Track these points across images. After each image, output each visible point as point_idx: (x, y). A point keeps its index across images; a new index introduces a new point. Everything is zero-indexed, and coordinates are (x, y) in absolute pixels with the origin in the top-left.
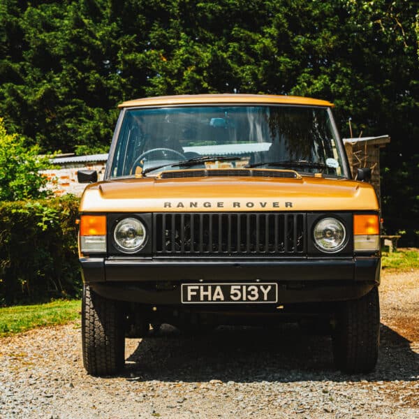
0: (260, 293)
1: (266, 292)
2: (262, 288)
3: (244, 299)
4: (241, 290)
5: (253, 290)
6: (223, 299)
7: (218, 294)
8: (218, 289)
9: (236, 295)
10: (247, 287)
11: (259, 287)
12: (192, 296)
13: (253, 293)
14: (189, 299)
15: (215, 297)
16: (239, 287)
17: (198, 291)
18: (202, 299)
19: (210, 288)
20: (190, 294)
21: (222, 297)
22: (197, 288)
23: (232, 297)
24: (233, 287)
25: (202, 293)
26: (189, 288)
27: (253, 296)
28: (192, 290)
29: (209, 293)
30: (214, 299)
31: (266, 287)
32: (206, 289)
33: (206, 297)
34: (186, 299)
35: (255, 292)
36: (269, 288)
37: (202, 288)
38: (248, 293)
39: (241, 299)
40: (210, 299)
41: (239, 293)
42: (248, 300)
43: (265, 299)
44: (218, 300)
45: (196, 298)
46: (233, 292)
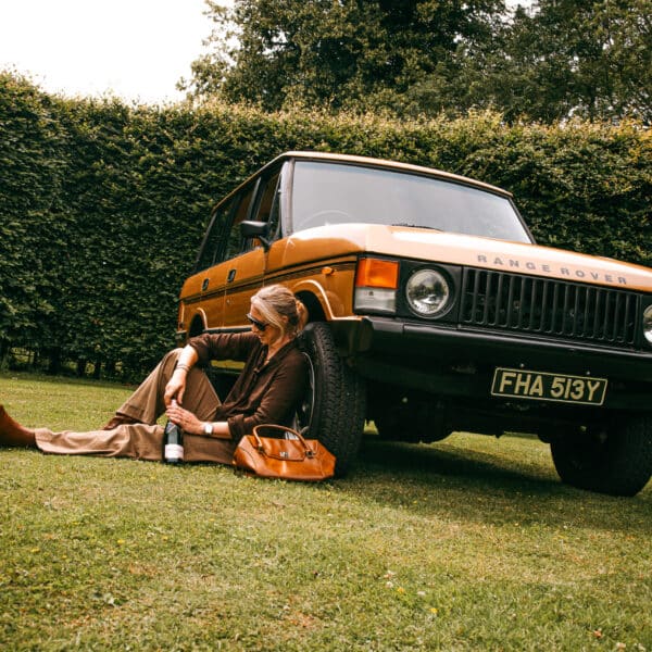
0: (586, 390)
1: (592, 389)
2: (589, 383)
3: (566, 396)
4: (565, 384)
5: (579, 385)
6: (541, 394)
7: (537, 387)
8: (539, 380)
9: (557, 390)
10: (573, 380)
11: (586, 381)
12: (506, 386)
13: (577, 389)
14: (502, 390)
15: (533, 390)
16: (563, 380)
17: (514, 380)
18: (517, 391)
19: (529, 377)
20: (504, 382)
21: (540, 391)
22: (514, 375)
23: (552, 392)
24: (556, 380)
25: (519, 383)
26: (505, 375)
27: (577, 393)
28: (508, 378)
29: (527, 384)
30: (531, 393)
31: (593, 383)
32: (524, 379)
33: (522, 388)
34: (497, 390)
35: (580, 389)
36: (598, 384)
37: (520, 376)
38: (573, 389)
39: (562, 397)
40: (526, 392)
41: (561, 387)
42: (570, 398)
43: (590, 399)
44: (536, 395)
45: (509, 389)
46: (554, 385)
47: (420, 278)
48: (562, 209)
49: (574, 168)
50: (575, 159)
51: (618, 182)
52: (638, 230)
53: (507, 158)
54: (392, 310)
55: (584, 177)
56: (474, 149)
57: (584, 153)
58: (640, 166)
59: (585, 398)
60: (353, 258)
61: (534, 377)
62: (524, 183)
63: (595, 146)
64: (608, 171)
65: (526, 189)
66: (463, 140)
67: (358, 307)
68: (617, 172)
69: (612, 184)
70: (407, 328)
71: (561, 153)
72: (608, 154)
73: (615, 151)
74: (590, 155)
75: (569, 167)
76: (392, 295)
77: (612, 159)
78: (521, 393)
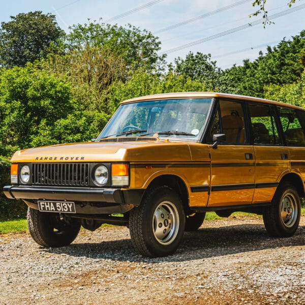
0: (68, 207)
1: (70, 207)
4: (60, 205)
5: (65, 205)
7: (52, 207)
8: (52, 204)
10: (63, 203)
11: (67, 203)
14: (42, 209)
15: (52, 209)
18: (47, 209)
19: (48, 203)
20: (42, 206)
21: (54, 209)
22: (43, 203)
23: (58, 209)
24: (57, 204)
25: (46, 206)
26: (41, 203)
27: (66, 209)
28: (43, 205)
29: (49, 206)
31: (70, 204)
32: (47, 205)
33: (48, 208)
35: (66, 207)
36: (71, 205)
37: (46, 203)
38: (64, 207)
39: (61, 210)
41: (60, 207)
42: (64, 211)
43: (71, 210)
44: (53, 210)
45: (44, 208)
46: (57, 206)
54: (17, 182)
59: (69, 210)
78: (48, 210)
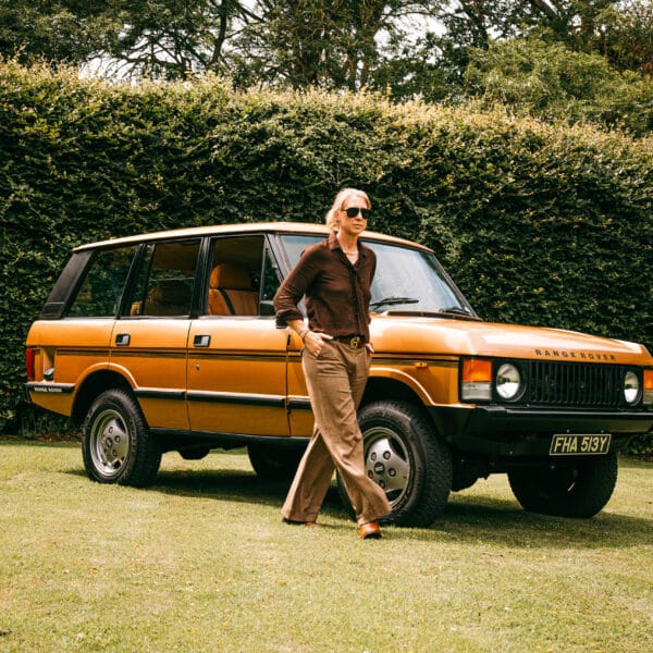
0: (600, 444)
1: (603, 443)
2: (601, 439)
3: (589, 450)
4: (588, 441)
5: (596, 441)
7: (574, 446)
8: (575, 440)
9: (584, 446)
10: (593, 438)
11: (600, 437)
12: (558, 447)
13: (595, 444)
14: (555, 450)
15: (572, 448)
16: (588, 438)
18: (563, 450)
19: (571, 439)
20: (558, 444)
21: (575, 449)
22: (563, 439)
23: (582, 448)
24: (584, 439)
25: (565, 444)
26: (558, 439)
27: (595, 447)
28: (560, 442)
29: (569, 444)
30: (571, 451)
31: (604, 438)
32: (567, 441)
33: (566, 448)
34: (553, 452)
35: (597, 444)
36: (606, 439)
37: (565, 439)
38: (593, 445)
39: (587, 451)
40: (568, 450)
41: (587, 443)
42: (591, 451)
43: (601, 450)
44: (573, 451)
45: (559, 449)
46: (583, 443)
47: (502, 370)
48: (312, 195)
49: (322, 150)
50: (324, 139)
51: (370, 166)
52: (391, 219)
53: (250, 136)
55: (335, 160)
56: (212, 122)
57: (332, 132)
58: (388, 148)
59: (598, 450)
60: (457, 359)
61: (573, 438)
62: (273, 166)
63: (343, 124)
64: (359, 154)
65: (273, 172)
66: (197, 111)
67: (466, 397)
68: (368, 155)
69: (365, 170)
70: (509, 411)
71: (308, 131)
72: (355, 133)
73: (360, 129)
74: (339, 135)
75: (317, 148)
76: (487, 387)
77: (359, 138)
78: (565, 452)
